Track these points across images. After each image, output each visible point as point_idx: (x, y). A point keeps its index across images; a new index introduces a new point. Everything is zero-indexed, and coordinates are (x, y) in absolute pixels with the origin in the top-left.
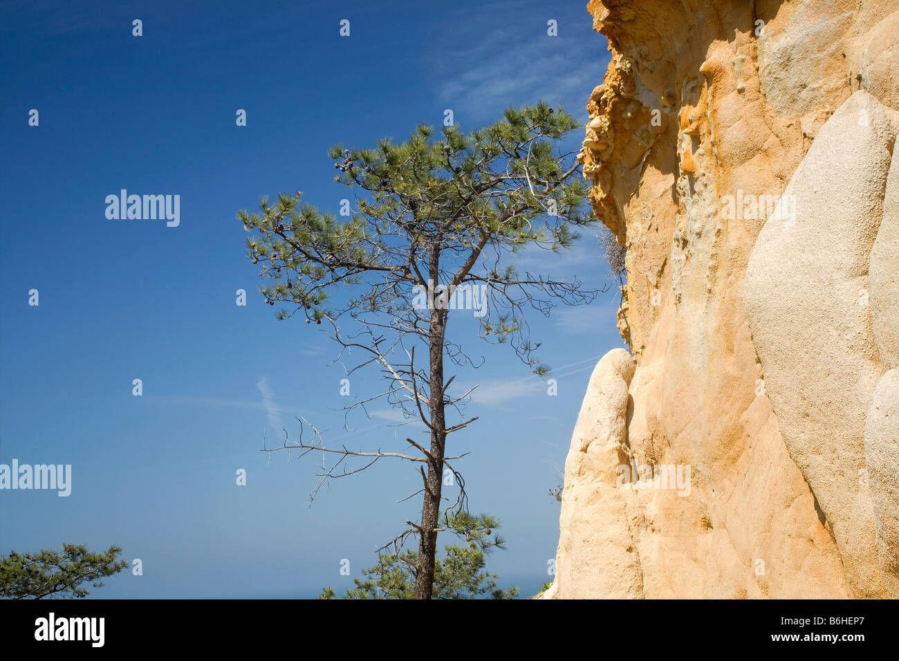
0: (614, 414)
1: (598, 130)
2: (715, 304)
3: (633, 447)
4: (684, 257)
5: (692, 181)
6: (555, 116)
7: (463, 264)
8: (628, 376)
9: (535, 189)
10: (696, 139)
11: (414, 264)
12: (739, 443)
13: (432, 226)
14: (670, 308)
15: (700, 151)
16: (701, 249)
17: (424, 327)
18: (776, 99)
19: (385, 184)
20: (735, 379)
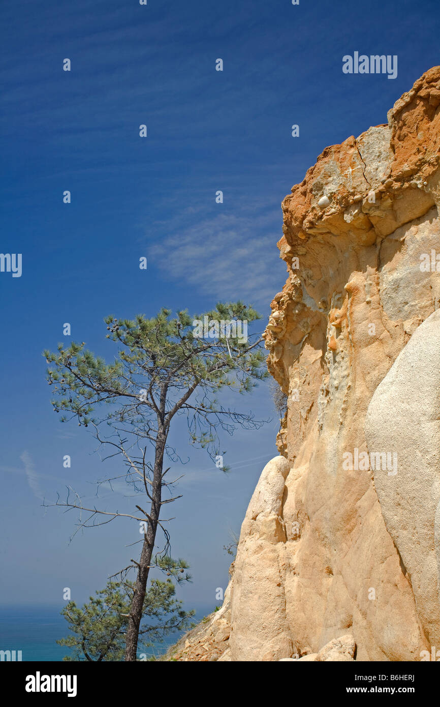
0: (274, 497)
1: (277, 319)
2: (344, 432)
3: (285, 519)
4: (326, 402)
5: (335, 355)
6: (247, 310)
7: (182, 397)
8: (285, 473)
9: (232, 354)
10: (339, 329)
11: (151, 394)
12: (354, 520)
13: (164, 371)
14: (314, 433)
15: (341, 337)
16: (338, 397)
17: (153, 435)
18: (389, 310)
19: (137, 342)
20: (353, 479)
